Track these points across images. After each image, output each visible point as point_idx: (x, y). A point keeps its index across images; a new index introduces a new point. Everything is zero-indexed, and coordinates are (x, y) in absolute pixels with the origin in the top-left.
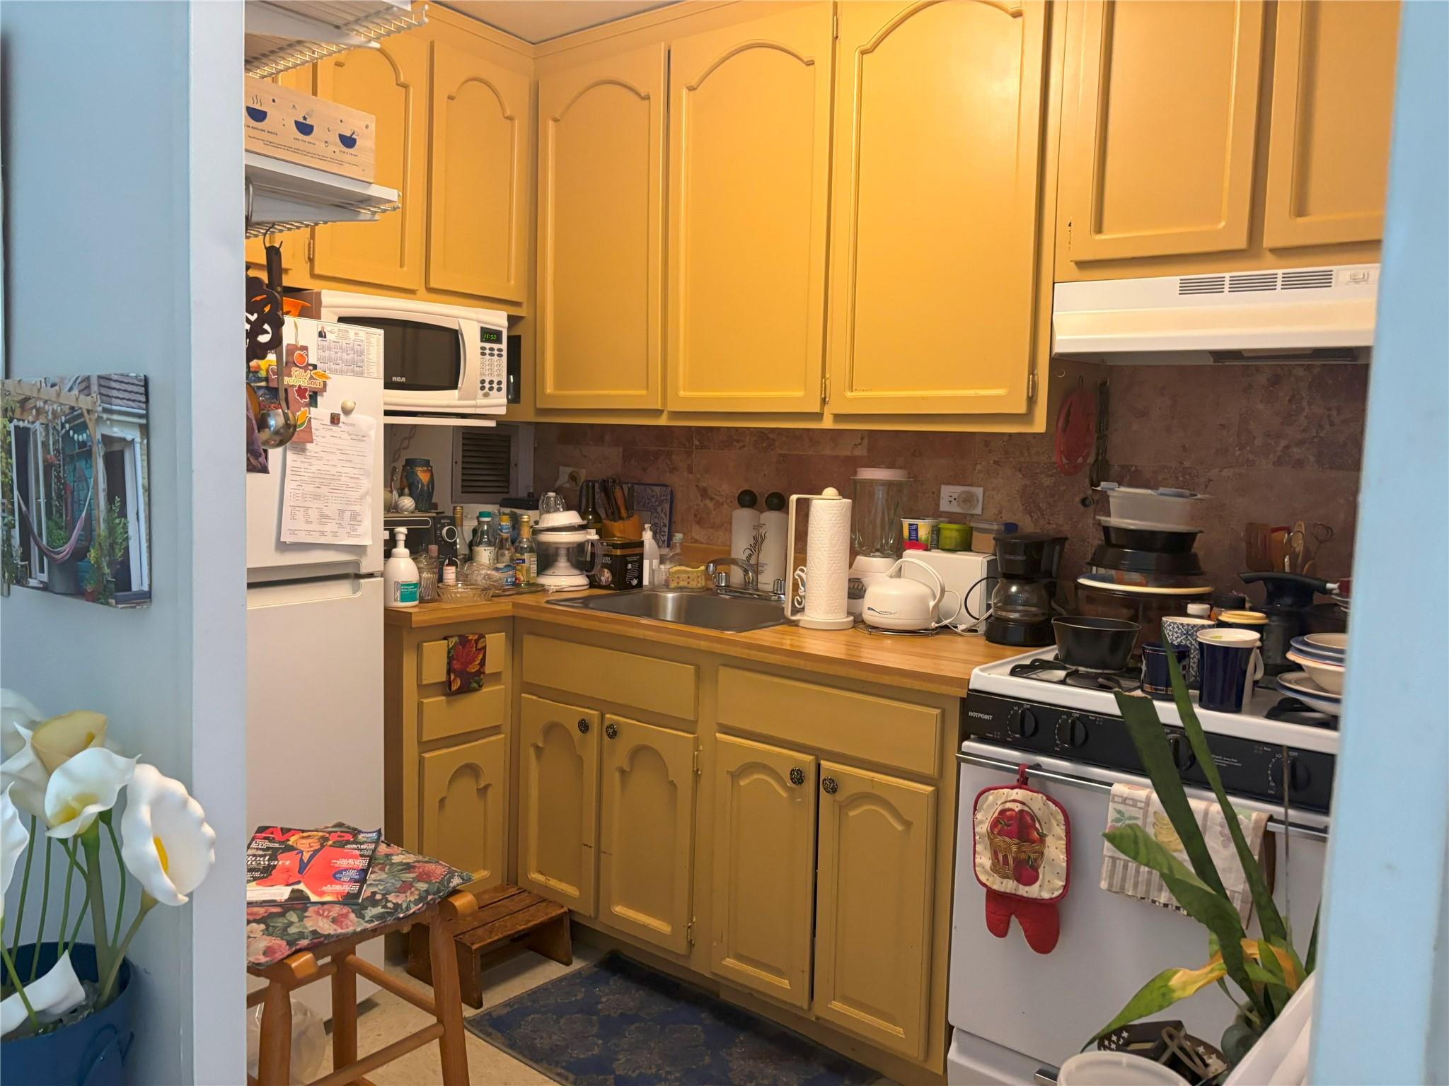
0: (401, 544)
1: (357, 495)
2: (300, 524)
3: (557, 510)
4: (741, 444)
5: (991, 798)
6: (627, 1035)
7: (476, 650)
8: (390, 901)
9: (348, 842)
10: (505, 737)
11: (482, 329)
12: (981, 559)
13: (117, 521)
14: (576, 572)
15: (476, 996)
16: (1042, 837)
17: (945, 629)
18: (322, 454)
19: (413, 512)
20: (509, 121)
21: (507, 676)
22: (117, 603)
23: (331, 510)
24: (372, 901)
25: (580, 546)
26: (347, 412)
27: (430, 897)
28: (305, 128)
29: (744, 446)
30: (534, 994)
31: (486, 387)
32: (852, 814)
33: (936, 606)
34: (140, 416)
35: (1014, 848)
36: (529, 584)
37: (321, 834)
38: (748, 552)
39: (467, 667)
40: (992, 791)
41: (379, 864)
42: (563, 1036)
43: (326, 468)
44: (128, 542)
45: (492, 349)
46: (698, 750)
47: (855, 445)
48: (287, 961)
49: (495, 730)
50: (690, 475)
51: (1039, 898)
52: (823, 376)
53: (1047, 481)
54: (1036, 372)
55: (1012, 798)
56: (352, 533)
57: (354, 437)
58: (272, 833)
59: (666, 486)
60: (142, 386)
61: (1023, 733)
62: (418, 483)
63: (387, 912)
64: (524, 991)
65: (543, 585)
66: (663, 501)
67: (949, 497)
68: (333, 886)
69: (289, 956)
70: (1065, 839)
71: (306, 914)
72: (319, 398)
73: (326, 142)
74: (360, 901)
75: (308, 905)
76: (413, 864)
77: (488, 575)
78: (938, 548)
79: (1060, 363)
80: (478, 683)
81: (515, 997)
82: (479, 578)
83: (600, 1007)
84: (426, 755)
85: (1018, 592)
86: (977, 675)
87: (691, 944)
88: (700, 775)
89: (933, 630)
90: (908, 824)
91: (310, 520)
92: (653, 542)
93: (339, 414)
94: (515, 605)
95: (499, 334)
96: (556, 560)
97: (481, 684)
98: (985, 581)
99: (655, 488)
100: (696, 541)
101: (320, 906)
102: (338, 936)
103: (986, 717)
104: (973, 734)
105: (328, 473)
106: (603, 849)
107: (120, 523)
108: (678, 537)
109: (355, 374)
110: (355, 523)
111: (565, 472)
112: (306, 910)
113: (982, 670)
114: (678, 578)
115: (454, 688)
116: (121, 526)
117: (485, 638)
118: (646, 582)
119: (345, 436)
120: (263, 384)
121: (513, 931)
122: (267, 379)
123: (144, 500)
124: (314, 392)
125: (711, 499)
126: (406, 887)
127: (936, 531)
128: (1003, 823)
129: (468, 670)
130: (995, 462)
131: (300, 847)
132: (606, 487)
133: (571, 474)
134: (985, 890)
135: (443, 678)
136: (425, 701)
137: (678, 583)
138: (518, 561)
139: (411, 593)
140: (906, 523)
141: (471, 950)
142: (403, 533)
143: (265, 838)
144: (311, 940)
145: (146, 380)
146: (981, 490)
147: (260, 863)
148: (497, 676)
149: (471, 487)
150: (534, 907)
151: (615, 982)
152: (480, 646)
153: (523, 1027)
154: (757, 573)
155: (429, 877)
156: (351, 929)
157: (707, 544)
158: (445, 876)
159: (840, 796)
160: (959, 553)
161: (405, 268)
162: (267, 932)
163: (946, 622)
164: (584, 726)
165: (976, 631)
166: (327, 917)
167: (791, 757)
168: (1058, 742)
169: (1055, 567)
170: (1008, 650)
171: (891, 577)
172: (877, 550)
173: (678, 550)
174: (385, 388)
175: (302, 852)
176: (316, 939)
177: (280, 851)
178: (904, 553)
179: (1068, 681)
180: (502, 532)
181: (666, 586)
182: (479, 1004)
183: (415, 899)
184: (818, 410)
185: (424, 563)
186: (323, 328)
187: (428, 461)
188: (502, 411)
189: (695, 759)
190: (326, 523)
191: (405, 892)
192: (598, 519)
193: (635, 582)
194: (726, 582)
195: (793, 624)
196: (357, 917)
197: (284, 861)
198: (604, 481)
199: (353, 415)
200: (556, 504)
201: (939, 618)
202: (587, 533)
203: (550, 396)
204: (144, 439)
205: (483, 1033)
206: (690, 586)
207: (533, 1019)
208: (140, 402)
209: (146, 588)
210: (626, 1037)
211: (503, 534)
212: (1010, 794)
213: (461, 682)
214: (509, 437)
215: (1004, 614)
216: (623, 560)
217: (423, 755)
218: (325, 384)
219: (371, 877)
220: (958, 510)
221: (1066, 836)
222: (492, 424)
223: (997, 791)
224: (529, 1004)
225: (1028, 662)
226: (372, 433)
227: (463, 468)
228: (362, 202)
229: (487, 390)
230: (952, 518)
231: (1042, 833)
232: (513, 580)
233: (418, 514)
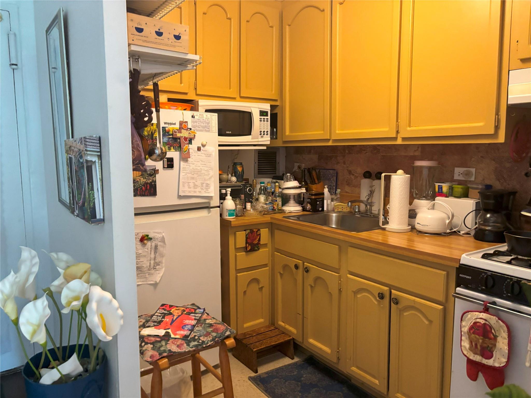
0: (229, 195)
1: (208, 177)
2: (186, 189)
3: (291, 181)
4: (365, 152)
5: (469, 316)
6: (311, 393)
7: (257, 235)
8: (201, 340)
9: (192, 313)
10: (269, 269)
11: (260, 111)
12: (472, 201)
13: (90, 192)
14: (298, 205)
15: (255, 368)
16: (495, 337)
17: (455, 233)
18: (194, 162)
19: (236, 182)
20: (271, 28)
21: (270, 245)
22: (92, 223)
23: (199, 183)
24: (194, 339)
25: (299, 195)
26: (204, 146)
27: (217, 339)
28: (159, 34)
29: (367, 152)
30: (277, 370)
31: (262, 133)
32: (405, 314)
33: (450, 223)
34: (98, 152)
35: (481, 341)
36: (278, 210)
37: (183, 308)
38: (368, 197)
39: (253, 242)
40: (470, 313)
41: (201, 323)
42: (286, 389)
43: (196, 167)
44: (95, 200)
45: (264, 119)
46: (340, 281)
47: (415, 150)
48: (158, 361)
49: (265, 265)
50: (344, 165)
51: (493, 366)
52: (397, 121)
53: (508, 165)
54: (499, 114)
55: (479, 317)
56: (207, 192)
57: (206, 155)
58: (166, 307)
59: (335, 170)
60: (98, 140)
61: (486, 286)
62: (238, 172)
63: (199, 344)
64: (274, 368)
65: (284, 210)
66: (333, 176)
67: (459, 173)
68: (181, 331)
69: (159, 359)
70: (508, 339)
71: (169, 342)
72: (193, 141)
73: (168, 39)
74: (189, 339)
75: (170, 339)
76: (213, 324)
77: (263, 206)
78: (452, 196)
79: (512, 108)
80: (258, 248)
81: (270, 370)
82: (259, 207)
83: (302, 379)
84: (238, 275)
85: (490, 217)
86: (464, 257)
87: (338, 359)
88: (342, 291)
89: (448, 233)
90: (431, 322)
91: (190, 187)
92: (328, 192)
93: (201, 147)
94: (271, 218)
95: (267, 112)
96: (290, 200)
97: (259, 248)
98: (474, 212)
99: (330, 171)
100: (347, 192)
101: (174, 339)
102: (178, 352)
103: (468, 277)
104: (462, 285)
105: (197, 169)
106: (305, 316)
107: (91, 193)
108: (339, 190)
109: (206, 131)
110: (207, 188)
111: (296, 165)
112: (168, 340)
113: (467, 255)
114: (338, 208)
115: (248, 249)
116: (92, 194)
117: (260, 230)
118: (325, 209)
119: (204, 155)
120: (171, 136)
121: (270, 345)
122: (172, 135)
123: (100, 184)
124: (190, 139)
125: (353, 175)
126: (208, 334)
127: (451, 188)
128: (475, 328)
129: (254, 242)
130: (481, 157)
131: (174, 313)
132: (309, 171)
133: (298, 166)
134: (466, 359)
135: (244, 245)
136: (237, 254)
137: (338, 210)
138: (274, 201)
139: (232, 213)
140: (437, 185)
141: (253, 351)
142: (229, 191)
143: (163, 309)
144: (168, 353)
145: (100, 138)
146: (474, 169)
147: (158, 319)
148: (265, 245)
149: (261, 172)
150: (279, 336)
151: (310, 369)
152: (258, 233)
153: (271, 383)
154: (371, 206)
155: (217, 330)
156: (184, 350)
157: (351, 193)
158: (224, 330)
159: (400, 306)
160: (462, 198)
161: (231, 89)
162: (153, 349)
163: (455, 230)
164: (297, 267)
165: (470, 234)
166: (176, 344)
167: (379, 287)
168: (505, 292)
169: (510, 205)
170: (485, 244)
171: (429, 209)
172: (424, 197)
173: (338, 196)
174: (218, 136)
175: (174, 316)
176: (170, 353)
177: (167, 315)
178: (436, 198)
179: (513, 262)
180: (268, 190)
181: (333, 211)
182: (256, 372)
183: (211, 340)
184: (394, 136)
185: (238, 202)
186: (193, 114)
187: (242, 163)
188: (268, 143)
189: (340, 284)
190: (196, 188)
191: (207, 336)
192: (306, 184)
193: (320, 209)
194: (358, 209)
195: (383, 229)
196: (187, 345)
197: (167, 319)
198: (309, 168)
199: (206, 147)
200: (290, 178)
201: (451, 228)
202: (301, 190)
203: (288, 136)
204: (99, 161)
205: (257, 384)
206: (343, 211)
207: (276, 380)
208: (97, 146)
209: (102, 217)
210: (311, 394)
211: (269, 191)
212: (479, 315)
213: (251, 247)
214: (276, 152)
215: (483, 227)
216: (316, 200)
217: (237, 274)
218: (195, 135)
219: (196, 329)
220: (463, 179)
221: (508, 338)
222: (265, 148)
223: (472, 313)
224: (275, 374)
225: (492, 252)
226: (214, 154)
227: (258, 165)
228: (186, 62)
229: (262, 135)
230: (460, 183)
231: (496, 335)
232: (272, 208)
233: (238, 183)
